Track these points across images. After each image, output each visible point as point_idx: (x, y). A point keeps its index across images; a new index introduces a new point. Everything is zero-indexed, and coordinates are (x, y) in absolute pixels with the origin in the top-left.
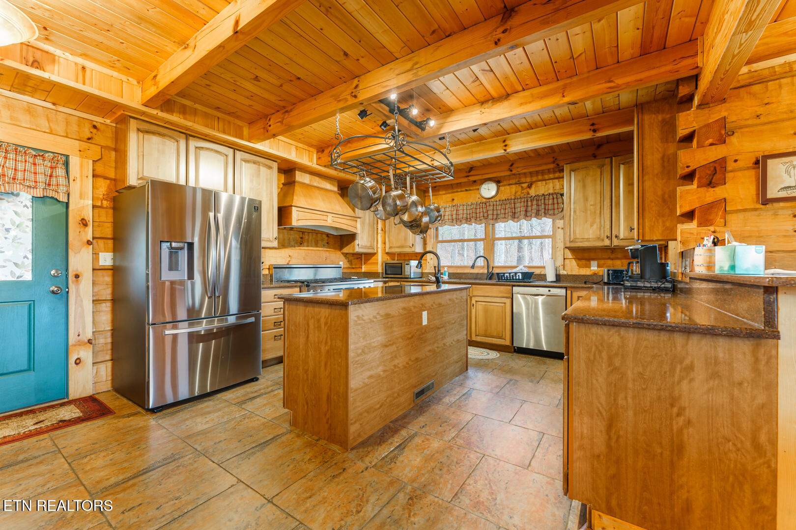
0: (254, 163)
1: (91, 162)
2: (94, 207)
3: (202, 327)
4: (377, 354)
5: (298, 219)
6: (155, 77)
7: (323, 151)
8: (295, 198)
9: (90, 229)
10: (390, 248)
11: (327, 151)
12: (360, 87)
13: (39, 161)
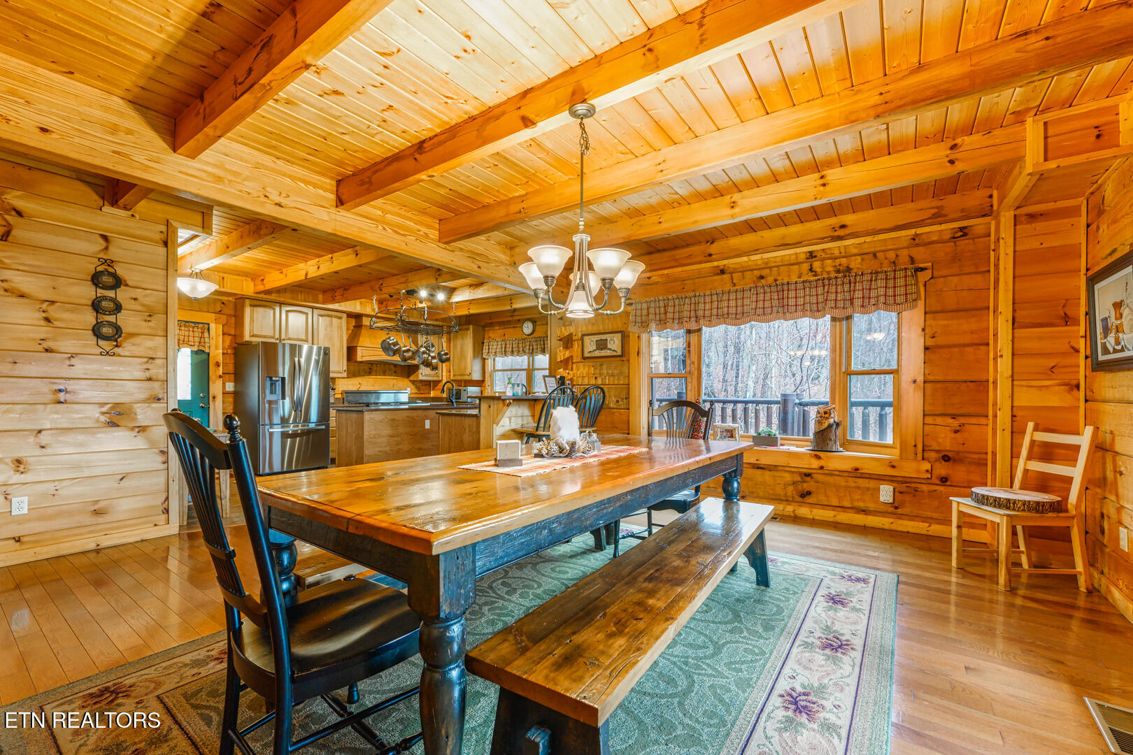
0: (328, 316)
1: (221, 326)
2: (223, 354)
3: (291, 429)
4: (384, 439)
5: (362, 355)
6: (263, 280)
7: (382, 303)
8: (361, 339)
9: (221, 368)
10: (454, 376)
11: (384, 304)
12: (384, 285)
13: (196, 329)
